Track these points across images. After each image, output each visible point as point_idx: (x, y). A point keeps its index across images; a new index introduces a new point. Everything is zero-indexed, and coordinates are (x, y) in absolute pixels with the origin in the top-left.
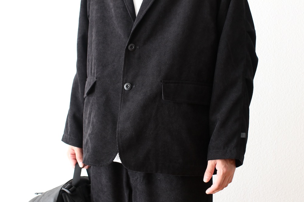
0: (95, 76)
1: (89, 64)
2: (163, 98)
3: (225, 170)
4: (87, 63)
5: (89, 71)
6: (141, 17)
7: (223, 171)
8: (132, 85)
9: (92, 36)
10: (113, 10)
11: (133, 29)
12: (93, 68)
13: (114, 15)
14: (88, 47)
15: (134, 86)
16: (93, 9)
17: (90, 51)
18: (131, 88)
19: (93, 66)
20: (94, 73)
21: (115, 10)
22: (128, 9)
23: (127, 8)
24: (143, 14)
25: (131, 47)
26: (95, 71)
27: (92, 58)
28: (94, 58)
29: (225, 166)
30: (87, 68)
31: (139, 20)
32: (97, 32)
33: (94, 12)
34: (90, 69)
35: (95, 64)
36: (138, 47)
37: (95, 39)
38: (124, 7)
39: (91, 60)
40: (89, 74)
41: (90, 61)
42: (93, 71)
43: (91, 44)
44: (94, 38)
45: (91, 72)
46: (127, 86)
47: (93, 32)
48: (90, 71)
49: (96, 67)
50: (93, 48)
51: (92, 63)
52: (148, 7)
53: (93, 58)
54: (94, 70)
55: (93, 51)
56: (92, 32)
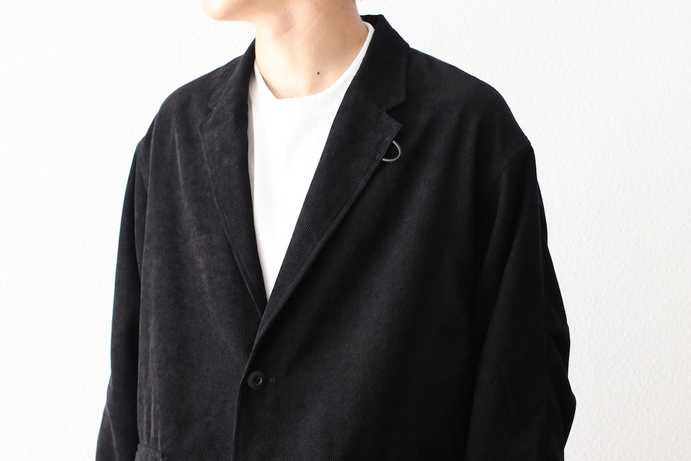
0: (159, 448)
1: (143, 409)
4: (138, 405)
5: (142, 427)
6: (281, 303)
9: (148, 337)
10: (204, 276)
13: (207, 290)
14: (139, 363)
16: (150, 265)
17: (144, 376)
20: (156, 440)
21: (212, 279)
22: (245, 280)
23: (243, 277)
24: (286, 295)
25: (256, 380)
26: (159, 436)
27: (150, 396)
28: (155, 398)
30: (138, 418)
31: (276, 311)
32: (160, 330)
33: (153, 274)
34: (145, 425)
35: (156, 416)
36: (272, 380)
37: (155, 347)
38: (236, 272)
39: (147, 401)
40: (142, 434)
41: (144, 401)
43: (147, 358)
44: (152, 344)
47: (151, 327)
48: (144, 428)
49: (159, 424)
50: (151, 372)
51: (149, 409)
52: (298, 278)
54: (156, 431)
55: (150, 377)
56: (148, 325)
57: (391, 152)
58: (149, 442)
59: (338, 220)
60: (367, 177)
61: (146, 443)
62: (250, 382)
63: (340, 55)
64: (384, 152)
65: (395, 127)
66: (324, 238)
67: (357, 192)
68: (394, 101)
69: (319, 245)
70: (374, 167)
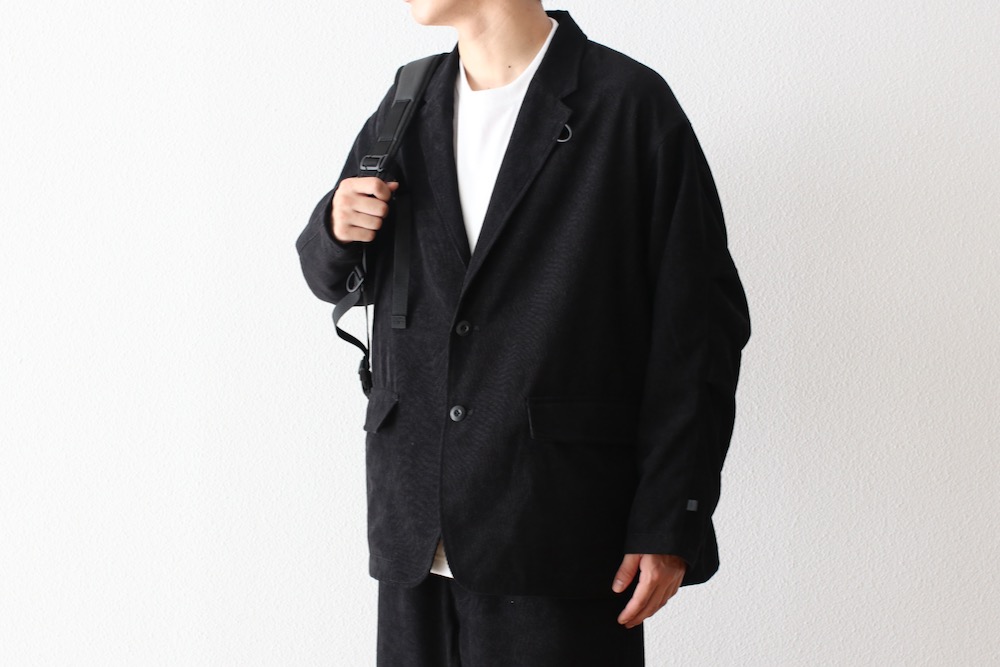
2: (532, 433)
3: (656, 576)
7: (653, 575)
8: (466, 409)
11: (463, 291)
12: (388, 371)
15: (471, 412)
18: (465, 414)
19: (388, 367)
20: (392, 383)
29: (658, 567)
34: (381, 371)
35: (391, 364)
36: (476, 328)
42: (388, 377)
45: (385, 379)
46: (456, 413)
53: (388, 348)
54: (392, 376)
57: (564, 134)
58: (385, 384)
59: (522, 193)
60: (546, 156)
61: (382, 386)
62: (459, 331)
63: (527, 49)
64: (558, 134)
65: (567, 112)
66: (512, 208)
67: (537, 169)
68: (567, 91)
69: (507, 214)
70: (550, 147)
